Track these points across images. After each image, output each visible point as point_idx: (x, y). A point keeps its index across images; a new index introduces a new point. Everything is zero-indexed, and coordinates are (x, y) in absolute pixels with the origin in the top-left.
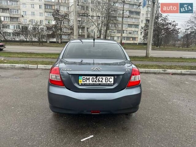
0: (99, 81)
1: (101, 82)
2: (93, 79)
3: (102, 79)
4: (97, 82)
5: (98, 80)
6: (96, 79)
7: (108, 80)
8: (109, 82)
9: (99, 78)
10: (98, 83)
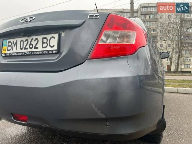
0: (31, 46)
1: (35, 48)
2: (22, 42)
3: (37, 41)
4: (27, 49)
5: (31, 44)
6: (27, 42)
7: (48, 43)
8: (49, 48)
9: (32, 39)
10: (29, 50)
